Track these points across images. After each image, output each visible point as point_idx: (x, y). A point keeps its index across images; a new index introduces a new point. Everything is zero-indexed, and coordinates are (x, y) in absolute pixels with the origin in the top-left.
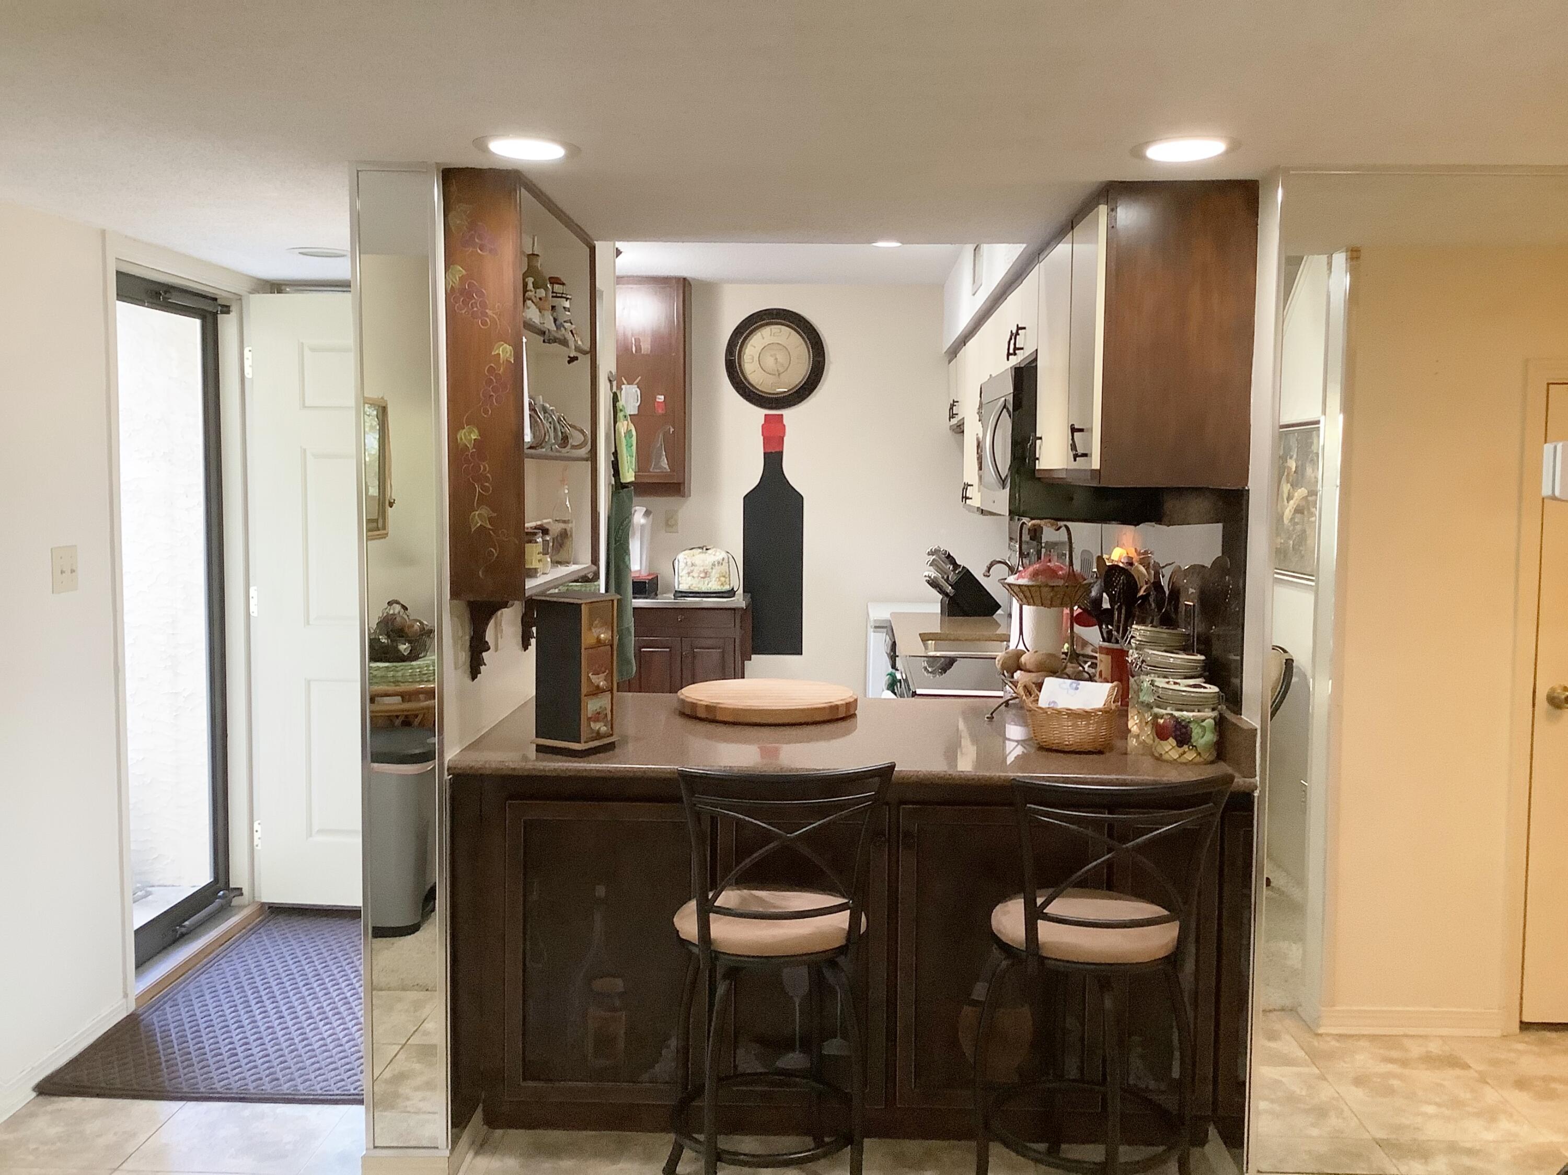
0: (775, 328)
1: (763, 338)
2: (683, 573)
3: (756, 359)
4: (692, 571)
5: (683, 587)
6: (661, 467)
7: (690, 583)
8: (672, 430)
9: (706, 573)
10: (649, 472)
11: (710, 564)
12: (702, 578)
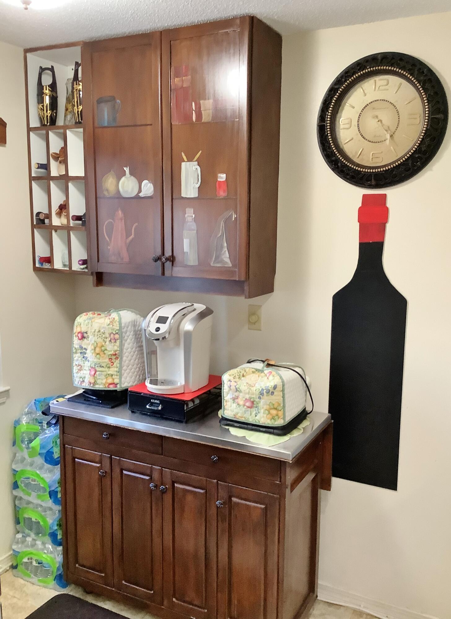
1: (365, 95)
2: (228, 397)
3: (355, 123)
4: (237, 398)
5: (228, 414)
6: (222, 261)
7: (235, 411)
8: (234, 216)
9: (253, 402)
10: (211, 266)
11: (258, 392)
12: (248, 407)
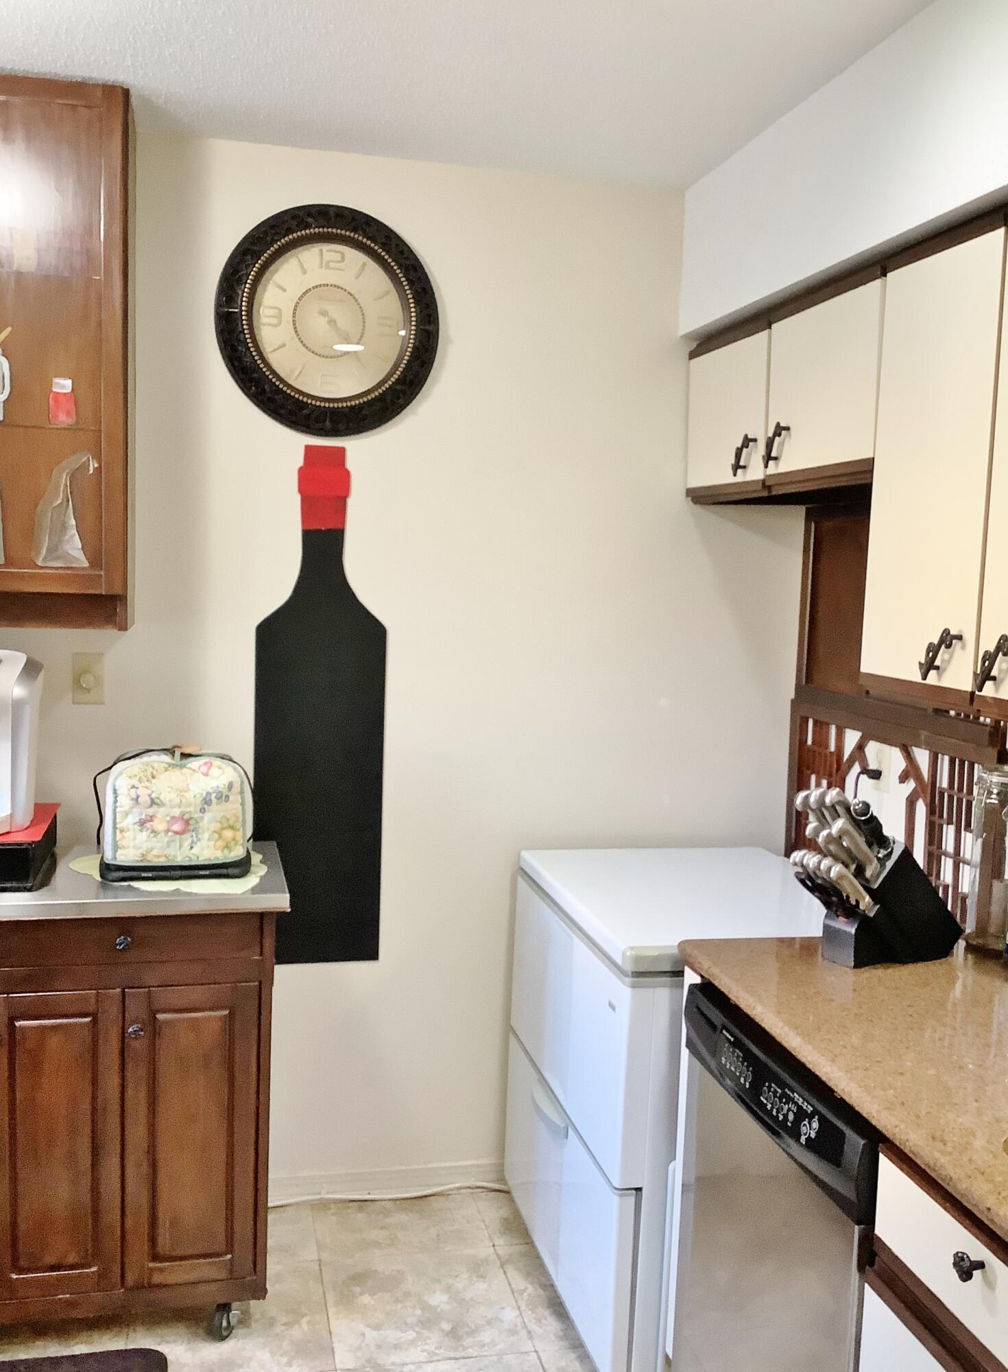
0: (331, 251)
1: (304, 272)
2: (129, 822)
3: (287, 316)
4: (151, 818)
5: (127, 856)
6: (65, 556)
7: (145, 846)
8: (93, 465)
9: (187, 822)
10: (37, 567)
11: (199, 800)
12: (176, 833)
